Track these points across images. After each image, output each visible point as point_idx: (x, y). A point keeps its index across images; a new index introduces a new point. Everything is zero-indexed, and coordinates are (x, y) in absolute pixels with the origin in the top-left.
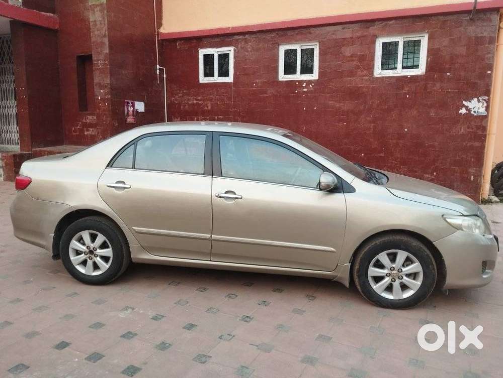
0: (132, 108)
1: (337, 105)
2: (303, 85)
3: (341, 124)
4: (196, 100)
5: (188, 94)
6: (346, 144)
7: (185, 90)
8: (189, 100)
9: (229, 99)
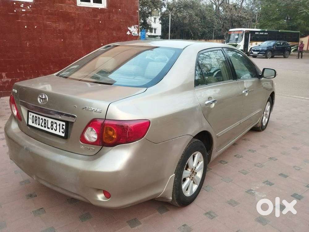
1: (54, 25)
2: (21, 6)
3: (59, 40)
6: (65, 55)
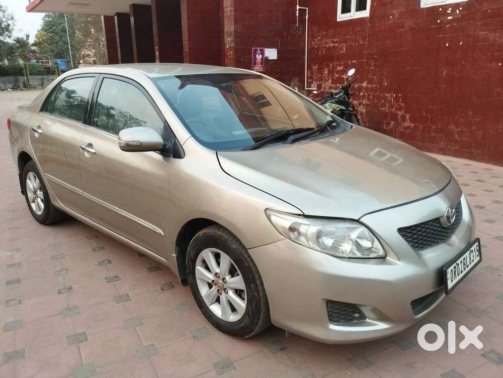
0: (261, 56)
1: (492, 36)
2: (448, 12)
4: (333, 42)
5: (326, 36)
7: (324, 31)
8: (326, 43)
9: (364, 38)
